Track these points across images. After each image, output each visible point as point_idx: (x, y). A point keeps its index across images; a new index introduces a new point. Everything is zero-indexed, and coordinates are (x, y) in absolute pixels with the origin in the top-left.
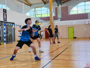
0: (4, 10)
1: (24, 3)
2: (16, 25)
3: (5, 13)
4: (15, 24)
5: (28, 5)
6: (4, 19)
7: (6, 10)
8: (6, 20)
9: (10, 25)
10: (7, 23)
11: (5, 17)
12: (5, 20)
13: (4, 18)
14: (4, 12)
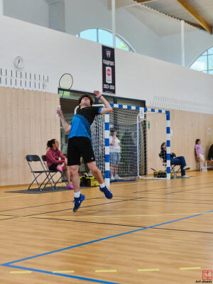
0: (105, 49)
1: (186, 22)
2: (153, 110)
3: (107, 62)
4: (147, 104)
5: (202, 28)
6: (106, 87)
7: (112, 50)
8: (114, 91)
9: (129, 108)
10: (115, 100)
11: (109, 79)
12: (109, 90)
13: (104, 82)
14: (104, 57)
